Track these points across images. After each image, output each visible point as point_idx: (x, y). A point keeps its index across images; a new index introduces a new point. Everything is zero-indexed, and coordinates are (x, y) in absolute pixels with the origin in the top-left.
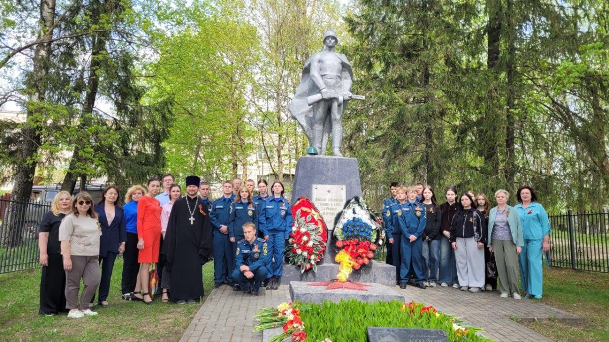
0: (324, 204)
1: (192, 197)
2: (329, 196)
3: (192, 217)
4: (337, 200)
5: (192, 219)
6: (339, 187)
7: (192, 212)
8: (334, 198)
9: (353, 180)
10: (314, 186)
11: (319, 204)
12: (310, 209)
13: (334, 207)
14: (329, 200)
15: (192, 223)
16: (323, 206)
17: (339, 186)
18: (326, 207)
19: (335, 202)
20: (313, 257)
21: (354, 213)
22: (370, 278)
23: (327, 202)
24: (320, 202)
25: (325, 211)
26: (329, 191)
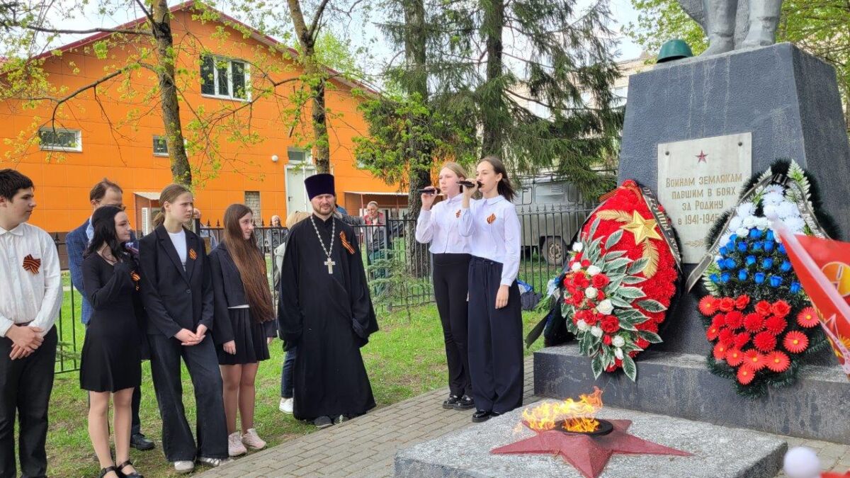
0: (686, 195)
1: (324, 219)
2: (702, 169)
3: (329, 260)
4: (724, 178)
5: (330, 263)
6: (734, 138)
7: (328, 250)
8: (717, 174)
9: (778, 113)
10: (662, 148)
11: (676, 196)
12: (630, 212)
13: (715, 198)
14: (705, 180)
15: (331, 271)
16: (685, 200)
17: (730, 136)
18: (692, 201)
19: (720, 185)
20: (618, 341)
21: (759, 212)
22: (797, 414)
23: (697, 186)
24: (679, 189)
25: (693, 213)
26: (702, 156)
